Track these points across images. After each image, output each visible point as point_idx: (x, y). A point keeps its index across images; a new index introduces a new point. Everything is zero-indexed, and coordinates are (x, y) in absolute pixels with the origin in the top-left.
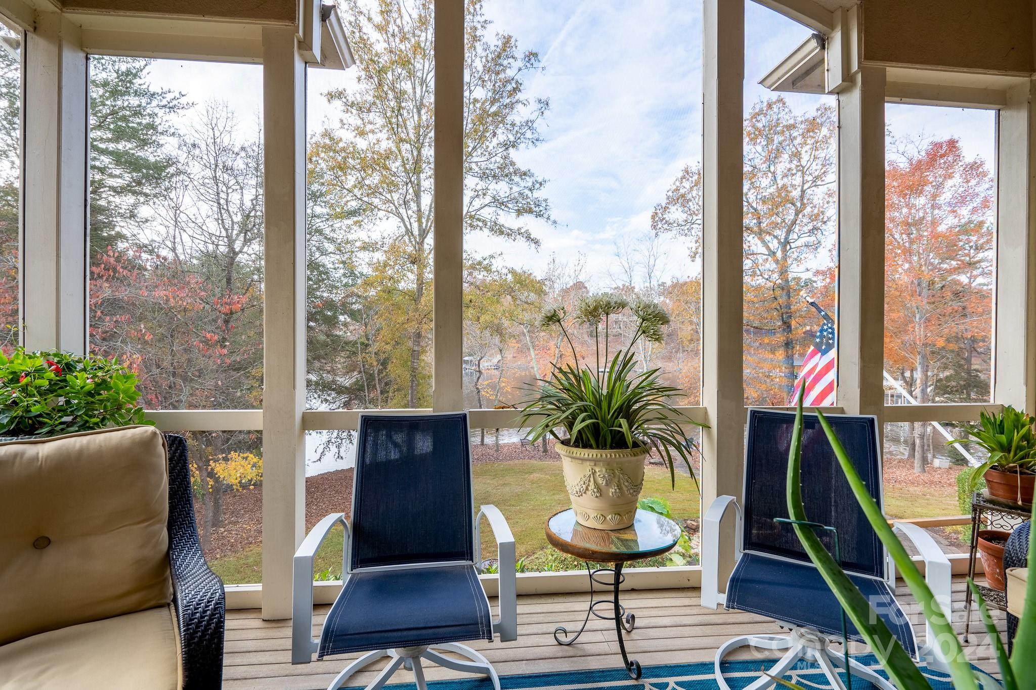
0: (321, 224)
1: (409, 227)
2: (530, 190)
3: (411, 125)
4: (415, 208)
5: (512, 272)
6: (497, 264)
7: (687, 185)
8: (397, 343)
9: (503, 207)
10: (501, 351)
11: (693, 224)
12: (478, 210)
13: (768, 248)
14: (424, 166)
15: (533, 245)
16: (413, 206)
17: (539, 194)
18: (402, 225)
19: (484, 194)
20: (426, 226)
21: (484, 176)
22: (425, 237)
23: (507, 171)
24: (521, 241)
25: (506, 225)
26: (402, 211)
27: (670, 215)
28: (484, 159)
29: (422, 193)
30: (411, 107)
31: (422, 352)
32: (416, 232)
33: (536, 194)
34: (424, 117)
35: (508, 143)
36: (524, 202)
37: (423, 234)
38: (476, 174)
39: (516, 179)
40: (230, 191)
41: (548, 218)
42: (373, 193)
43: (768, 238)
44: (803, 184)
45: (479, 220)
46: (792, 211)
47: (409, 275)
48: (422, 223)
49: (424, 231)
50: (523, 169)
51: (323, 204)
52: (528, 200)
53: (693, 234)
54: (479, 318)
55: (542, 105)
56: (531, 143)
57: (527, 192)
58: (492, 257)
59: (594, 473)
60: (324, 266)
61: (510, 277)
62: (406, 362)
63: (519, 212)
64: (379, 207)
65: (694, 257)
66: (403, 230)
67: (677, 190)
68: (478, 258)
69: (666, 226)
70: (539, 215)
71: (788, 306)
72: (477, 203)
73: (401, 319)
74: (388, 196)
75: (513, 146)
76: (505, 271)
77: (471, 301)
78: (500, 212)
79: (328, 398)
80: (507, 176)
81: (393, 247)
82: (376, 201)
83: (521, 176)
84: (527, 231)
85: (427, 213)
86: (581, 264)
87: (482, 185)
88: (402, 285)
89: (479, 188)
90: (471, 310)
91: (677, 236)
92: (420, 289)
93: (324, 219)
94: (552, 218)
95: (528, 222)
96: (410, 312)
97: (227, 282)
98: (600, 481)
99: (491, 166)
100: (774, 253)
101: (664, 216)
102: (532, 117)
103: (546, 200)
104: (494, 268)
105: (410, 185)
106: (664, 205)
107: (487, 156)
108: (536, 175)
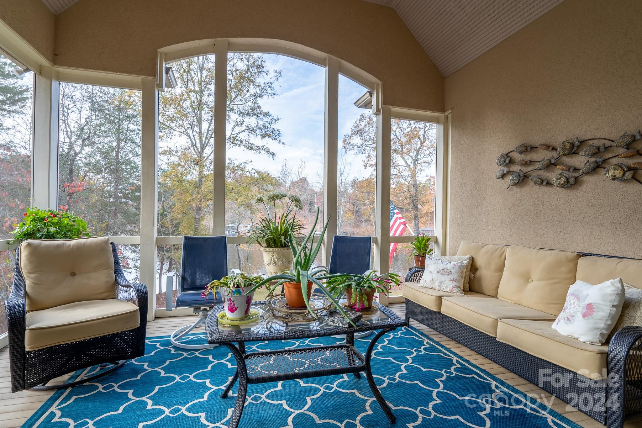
0: (133, 136)
1: (194, 142)
2: (269, 124)
3: (196, 79)
4: (198, 130)
5: (258, 172)
6: (249, 167)
7: (363, 124)
8: (185, 214)
9: (253, 133)
10: (251, 220)
11: (366, 146)
12: (238, 134)
13: (406, 163)
14: (204, 106)
15: (271, 156)
16: (197, 129)
17: (274, 126)
18: (189, 140)
19: (242, 124)
20: (205, 142)
21: (241, 114)
22: (204, 149)
23: (255, 112)
24: (264, 153)
25: (255, 143)
26: (190, 132)
27: (353, 141)
28: (241, 103)
29: (202, 121)
30: (196, 68)
31: (202, 220)
32: (198, 145)
33: (273, 126)
34: (204, 75)
35: (257, 94)
36: (265, 130)
37: (203, 146)
38: (237, 112)
39: (261, 116)
40: (69, 111)
41: (280, 141)
42: (170, 120)
43: (407, 157)
44: (425, 128)
45: (237, 140)
46: (419, 143)
47: (194, 171)
48: (203, 140)
49: (204, 145)
50: (265, 111)
51: (135, 123)
52: (268, 129)
53: (367, 152)
54: (237, 199)
55: (277, 74)
56: (270, 96)
57: (267, 125)
58: (245, 163)
59: (273, 256)
60: (135, 163)
61: (256, 175)
62: (191, 225)
63: (263, 136)
64: (174, 128)
65: (366, 166)
66: (190, 143)
67: (357, 126)
68: (237, 163)
69: (351, 147)
70: (274, 139)
71: (416, 196)
72: (237, 129)
73: (188, 199)
74: (181, 123)
75: (260, 97)
76: (253, 171)
77: (232, 189)
78: (252, 135)
79: (136, 250)
80: (255, 114)
81: (183, 154)
82: (173, 125)
83: (264, 115)
84: (267, 148)
85: (205, 134)
86: (302, 167)
87: (240, 119)
88: (189, 177)
89: (238, 120)
90: (232, 194)
91: (358, 153)
92: (200, 181)
93: (136, 133)
94: (282, 141)
95: (268, 142)
96: (194, 195)
97: (70, 172)
98: (275, 259)
99: (246, 108)
100: (409, 166)
101: (350, 141)
102: (271, 81)
103: (279, 130)
104: (247, 170)
105: (195, 118)
106: (350, 135)
107: (244, 102)
108: (273, 115)
